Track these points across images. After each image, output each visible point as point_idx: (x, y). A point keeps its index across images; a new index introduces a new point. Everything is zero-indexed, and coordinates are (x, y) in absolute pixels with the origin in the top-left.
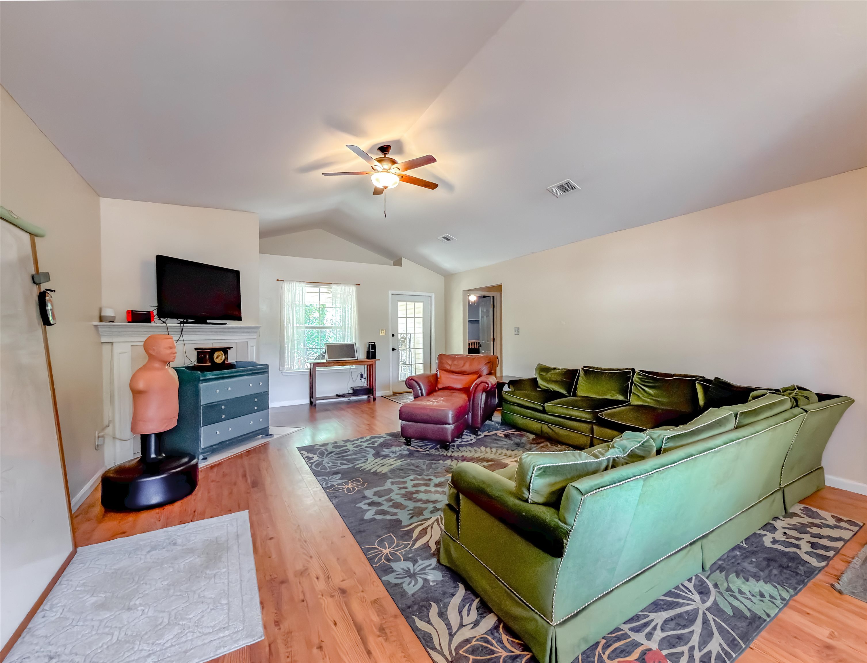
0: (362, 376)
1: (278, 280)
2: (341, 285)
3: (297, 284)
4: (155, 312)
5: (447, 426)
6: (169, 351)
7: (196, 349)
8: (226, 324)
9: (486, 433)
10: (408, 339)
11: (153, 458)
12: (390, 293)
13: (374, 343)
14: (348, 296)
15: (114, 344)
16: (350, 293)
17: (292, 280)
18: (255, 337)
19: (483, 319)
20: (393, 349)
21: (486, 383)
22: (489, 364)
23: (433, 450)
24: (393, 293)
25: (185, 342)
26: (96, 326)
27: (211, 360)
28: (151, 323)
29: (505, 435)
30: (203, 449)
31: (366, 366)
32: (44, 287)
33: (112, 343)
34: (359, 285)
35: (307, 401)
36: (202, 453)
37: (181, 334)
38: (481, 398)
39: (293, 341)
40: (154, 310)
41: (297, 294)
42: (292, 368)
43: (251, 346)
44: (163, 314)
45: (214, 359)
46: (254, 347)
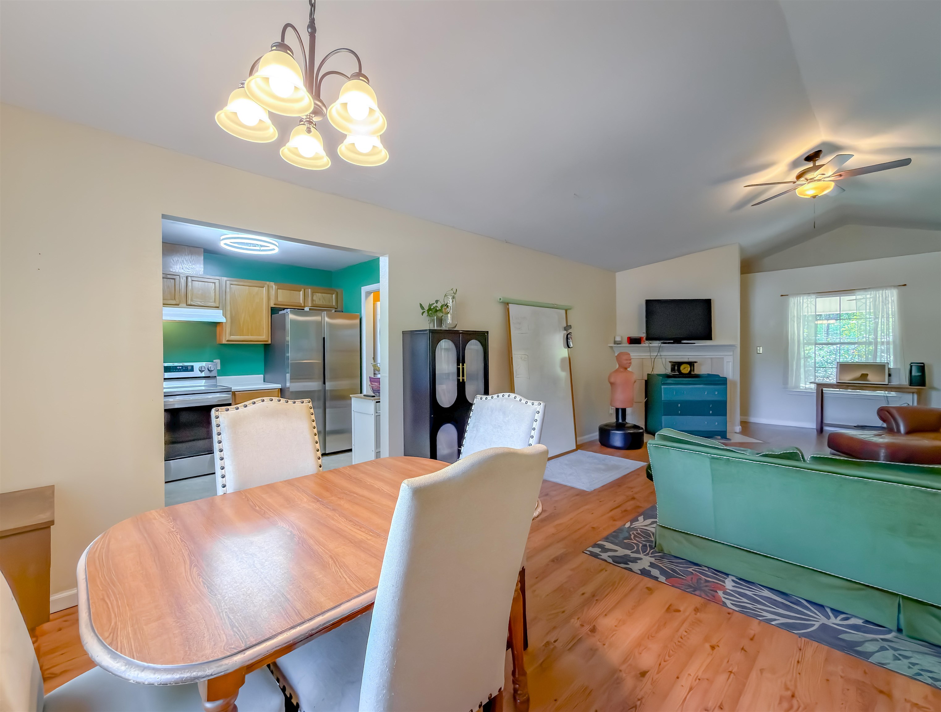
1: (782, 296)
2: (872, 290)
3: (807, 298)
4: (645, 338)
6: (625, 362)
7: (670, 362)
8: (694, 343)
11: (620, 423)
13: (922, 363)
14: (883, 300)
16: (886, 298)
17: (798, 294)
18: (731, 353)
26: (611, 347)
27: (679, 370)
28: (640, 344)
31: (915, 395)
32: (570, 331)
34: (904, 286)
37: (659, 350)
40: (644, 335)
41: (804, 307)
42: (798, 386)
43: (727, 362)
44: (650, 338)
45: (681, 370)
46: (731, 363)
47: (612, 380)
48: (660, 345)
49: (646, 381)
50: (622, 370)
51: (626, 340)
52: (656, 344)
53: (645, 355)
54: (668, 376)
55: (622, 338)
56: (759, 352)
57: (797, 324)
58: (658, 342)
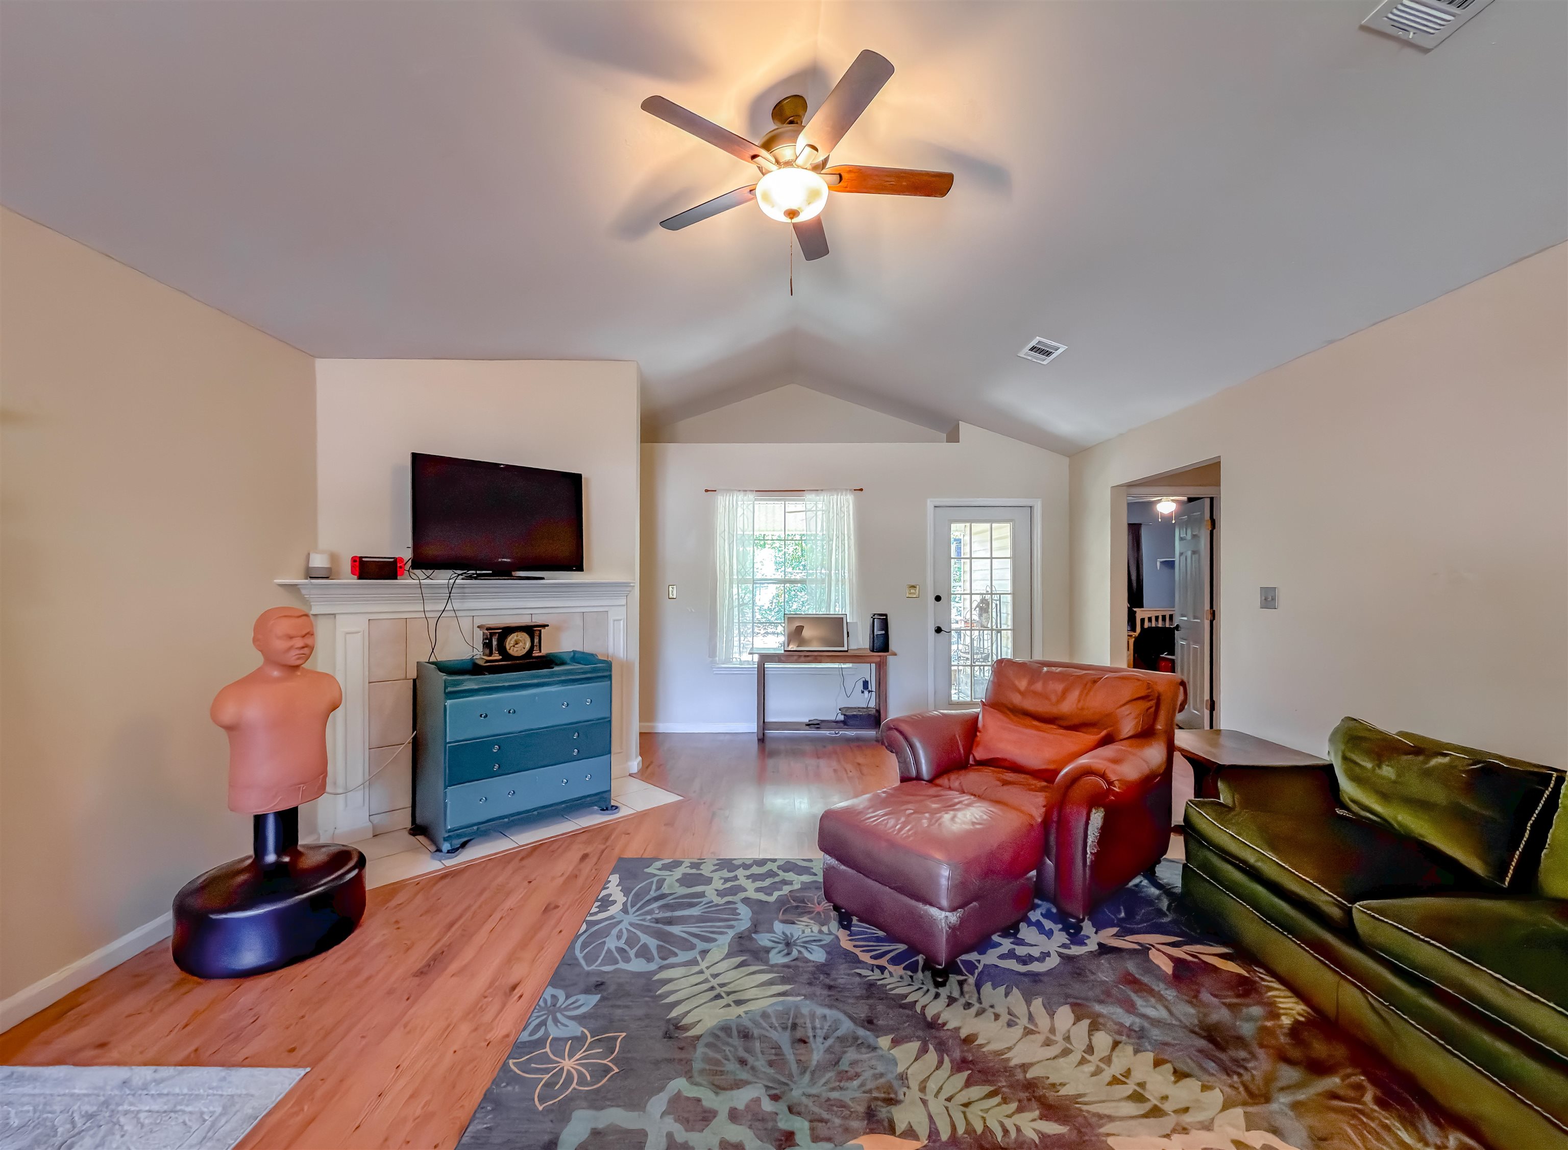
0: (866, 684)
1: (707, 491)
2: (823, 492)
3: (741, 496)
4: (410, 561)
5: (934, 911)
7: (480, 628)
8: (542, 578)
9: (1108, 936)
10: (994, 605)
12: (930, 504)
13: (886, 615)
14: (837, 514)
15: (337, 616)
16: (841, 509)
17: (729, 490)
18: (623, 602)
19: (1183, 558)
20: (939, 630)
21: (1103, 776)
22: (1144, 705)
23: (898, 970)
24: (937, 504)
25: (458, 614)
27: (502, 649)
28: (396, 579)
29: (1178, 963)
30: (450, 831)
31: (873, 665)
33: (334, 615)
34: (861, 490)
35: (751, 727)
36: (446, 839)
37: (450, 597)
38: (1087, 824)
39: (731, 609)
40: (407, 554)
41: (738, 515)
42: (729, 660)
43: (614, 621)
44: (421, 562)
45: (508, 647)
46: (622, 622)
47: (229, 713)
48: (452, 581)
49: (414, 681)
50: (276, 673)
51: (347, 566)
52: (443, 578)
53: (412, 609)
54: (474, 669)
55: (334, 557)
56: (671, 596)
57: (729, 545)
58: (449, 573)
